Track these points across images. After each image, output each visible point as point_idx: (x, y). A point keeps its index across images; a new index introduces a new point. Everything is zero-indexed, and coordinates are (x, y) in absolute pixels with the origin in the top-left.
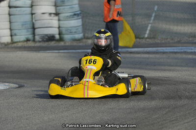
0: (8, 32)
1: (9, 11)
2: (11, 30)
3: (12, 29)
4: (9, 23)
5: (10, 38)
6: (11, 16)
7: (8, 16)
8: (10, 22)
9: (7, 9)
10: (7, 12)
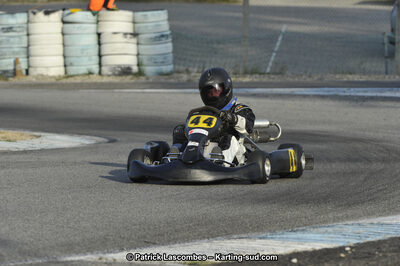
0: (60, 60)
1: (63, 29)
2: (64, 57)
3: (67, 55)
4: (61, 46)
5: (62, 69)
6: (66, 36)
7: (61, 35)
8: (64, 45)
9: (60, 25)
10: (59, 30)
